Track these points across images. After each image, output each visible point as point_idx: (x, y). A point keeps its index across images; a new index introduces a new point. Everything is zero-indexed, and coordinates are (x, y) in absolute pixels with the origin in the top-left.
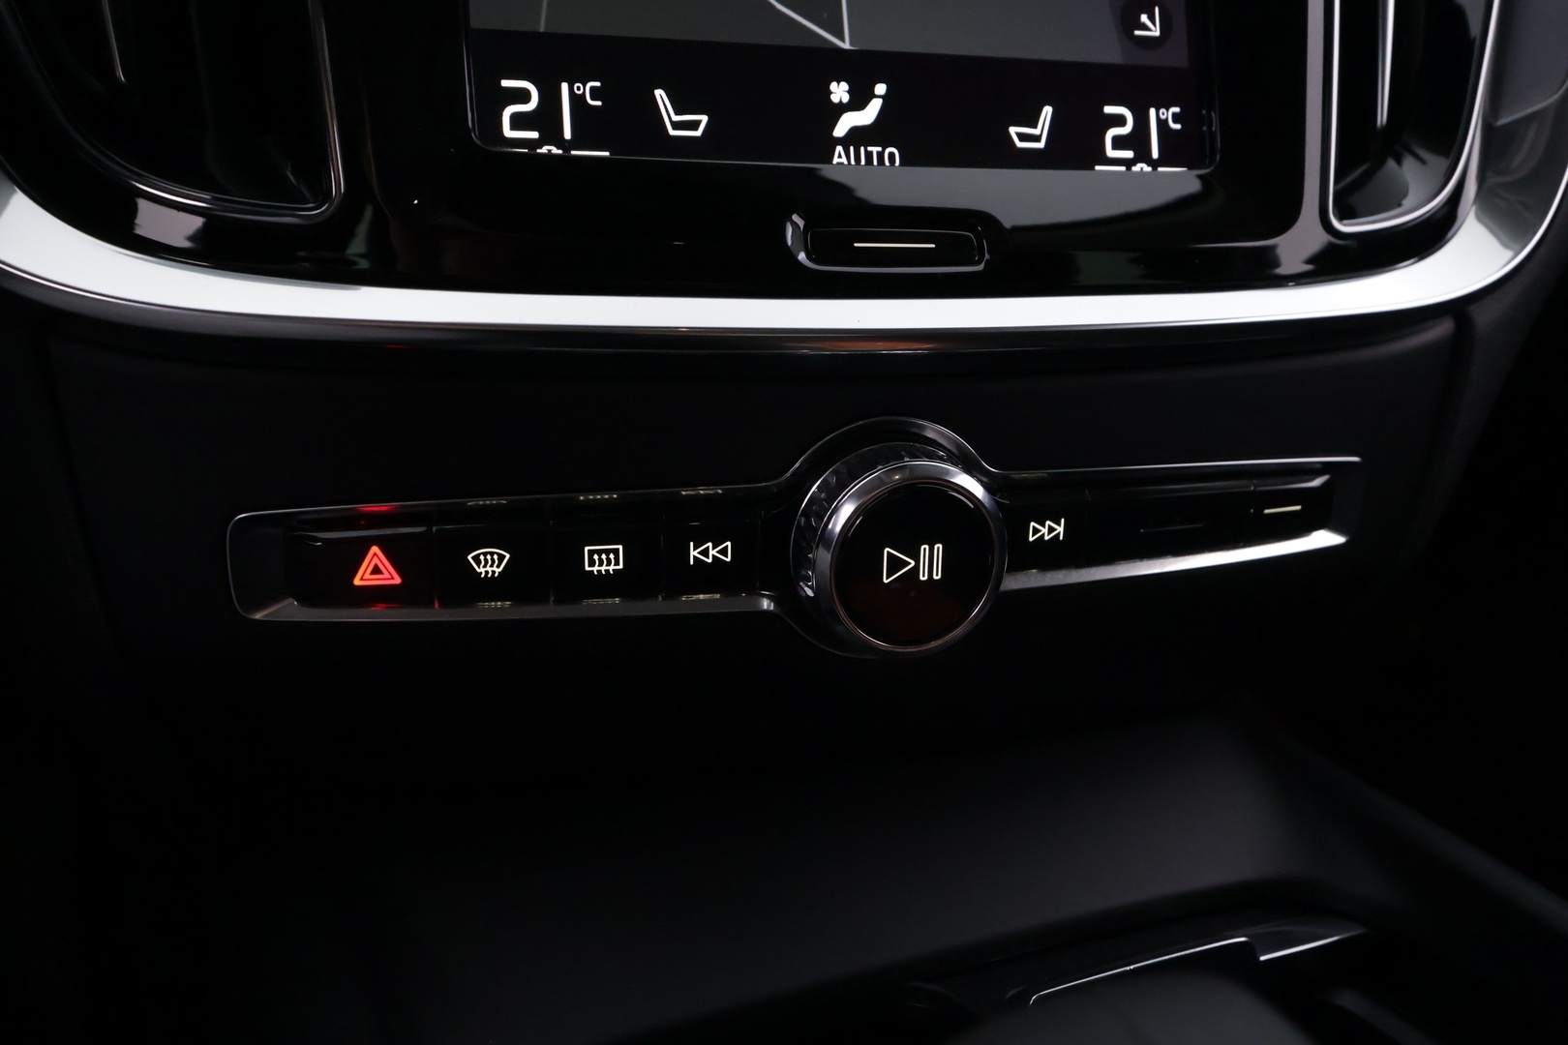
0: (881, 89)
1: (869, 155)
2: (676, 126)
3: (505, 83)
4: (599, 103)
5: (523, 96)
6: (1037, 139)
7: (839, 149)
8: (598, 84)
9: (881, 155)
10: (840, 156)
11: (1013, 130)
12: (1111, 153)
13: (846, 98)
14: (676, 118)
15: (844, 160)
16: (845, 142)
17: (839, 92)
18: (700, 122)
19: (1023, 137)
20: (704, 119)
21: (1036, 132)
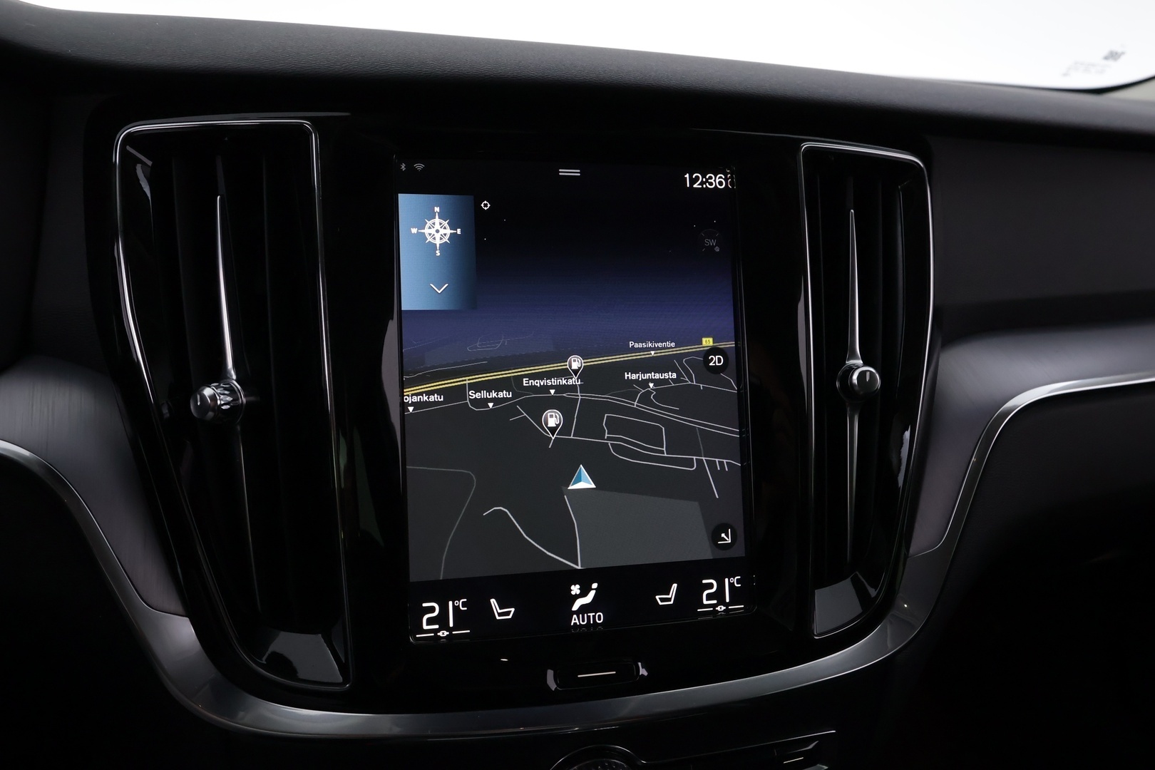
0: (595, 586)
1: (589, 617)
2: (500, 614)
3: (424, 605)
4: (466, 609)
5: (432, 609)
6: (669, 600)
7: (575, 616)
8: (465, 600)
9: (594, 617)
10: (575, 620)
11: (657, 597)
12: (705, 602)
13: (578, 592)
14: (499, 611)
15: (577, 621)
16: (577, 613)
17: (575, 589)
18: (511, 611)
19: (662, 600)
20: (513, 610)
21: (669, 596)
